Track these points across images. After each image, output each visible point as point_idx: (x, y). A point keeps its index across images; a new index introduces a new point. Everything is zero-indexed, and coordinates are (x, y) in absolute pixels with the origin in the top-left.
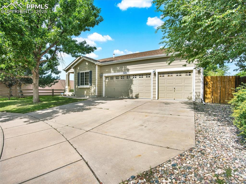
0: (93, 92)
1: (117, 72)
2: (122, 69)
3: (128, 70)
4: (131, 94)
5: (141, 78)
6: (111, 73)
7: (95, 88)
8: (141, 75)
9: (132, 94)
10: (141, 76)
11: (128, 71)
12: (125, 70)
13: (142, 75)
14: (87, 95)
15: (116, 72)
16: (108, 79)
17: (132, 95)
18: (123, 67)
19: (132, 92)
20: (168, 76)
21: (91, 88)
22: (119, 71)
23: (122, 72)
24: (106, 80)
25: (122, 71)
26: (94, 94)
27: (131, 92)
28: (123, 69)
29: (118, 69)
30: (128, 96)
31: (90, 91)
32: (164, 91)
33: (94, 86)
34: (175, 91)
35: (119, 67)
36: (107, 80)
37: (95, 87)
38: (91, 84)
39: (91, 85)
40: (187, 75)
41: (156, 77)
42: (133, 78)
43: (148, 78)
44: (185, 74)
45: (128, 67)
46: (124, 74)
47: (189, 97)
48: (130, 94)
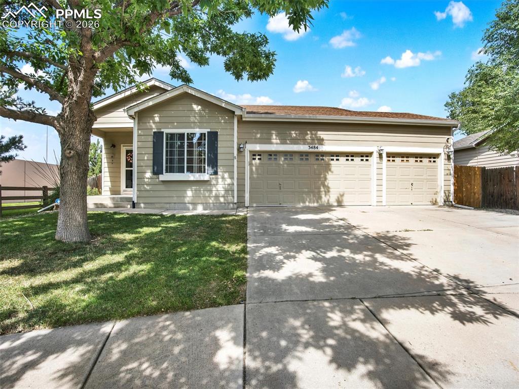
0: (223, 193)
1: (291, 144)
2: (306, 136)
3: (321, 141)
4: (326, 195)
5: (350, 162)
6: (271, 143)
7: (229, 181)
8: (350, 155)
9: (330, 197)
10: (350, 158)
11: (322, 144)
12: (313, 140)
13: (352, 156)
14: (195, 204)
15: (288, 142)
16: (259, 159)
17: (328, 197)
18: (309, 132)
19: (328, 191)
20: (402, 160)
21: (214, 182)
22: (295, 141)
23: (304, 144)
24: (254, 162)
25: (305, 142)
26: (225, 200)
27: (325, 192)
28: (308, 137)
29: (294, 135)
30: (318, 202)
31: (211, 191)
32: (394, 189)
33: (226, 175)
34: (413, 190)
35: (296, 131)
36: (257, 161)
37: (232, 178)
38: (213, 168)
39: (216, 173)
40: (431, 161)
41: (383, 162)
42: (333, 160)
43: (364, 162)
44: (428, 159)
45: (322, 134)
46: (311, 150)
47: (433, 199)
48: (323, 196)
